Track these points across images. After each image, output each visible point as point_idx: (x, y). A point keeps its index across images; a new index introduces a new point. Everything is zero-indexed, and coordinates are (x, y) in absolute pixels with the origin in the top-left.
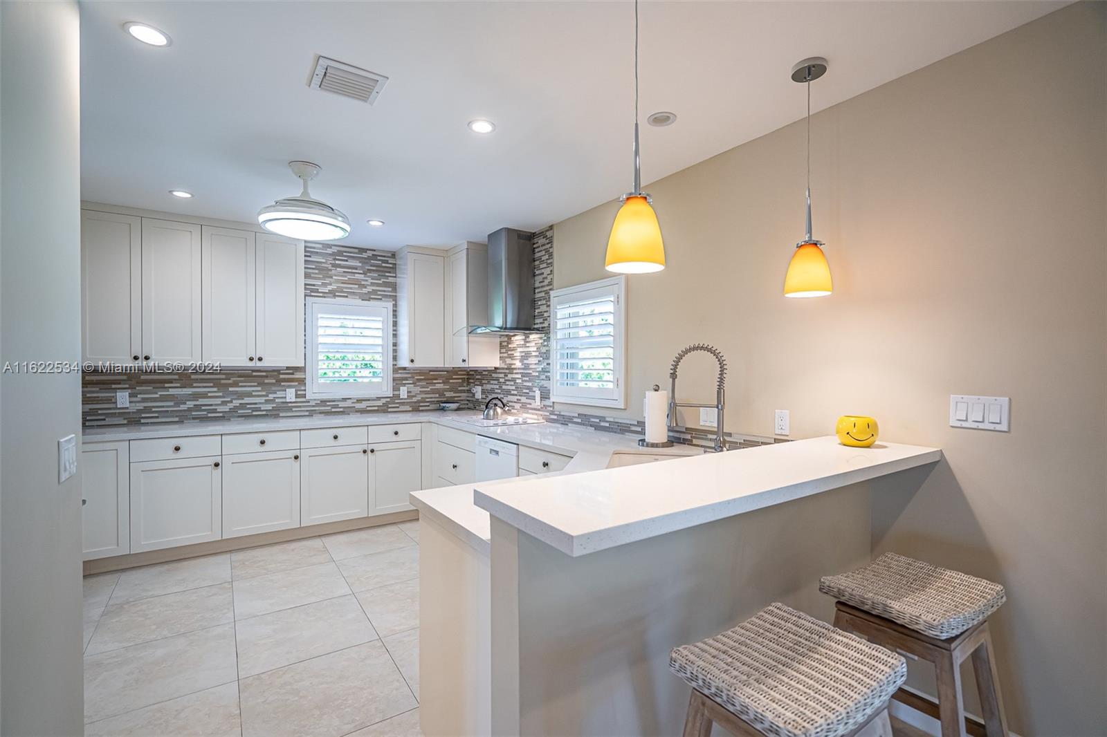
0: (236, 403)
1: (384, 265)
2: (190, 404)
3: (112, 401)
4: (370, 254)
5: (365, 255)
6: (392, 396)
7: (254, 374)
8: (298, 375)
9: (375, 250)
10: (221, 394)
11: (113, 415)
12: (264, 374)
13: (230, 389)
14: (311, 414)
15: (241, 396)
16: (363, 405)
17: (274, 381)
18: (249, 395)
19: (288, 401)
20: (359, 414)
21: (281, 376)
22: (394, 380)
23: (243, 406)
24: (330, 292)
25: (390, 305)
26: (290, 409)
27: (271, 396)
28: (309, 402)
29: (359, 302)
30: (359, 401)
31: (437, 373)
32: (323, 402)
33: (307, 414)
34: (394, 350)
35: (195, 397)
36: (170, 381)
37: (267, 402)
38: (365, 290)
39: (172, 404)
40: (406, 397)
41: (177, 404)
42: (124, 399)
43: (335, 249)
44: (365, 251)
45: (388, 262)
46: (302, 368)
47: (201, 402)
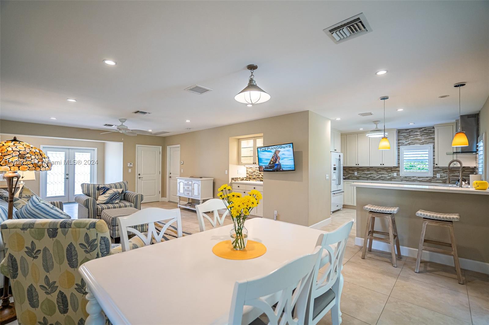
0: (380, 176)
1: (429, 132)
2: (369, 176)
3: (353, 174)
4: (423, 129)
5: (421, 130)
6: (433, 176)
7: (385, 168)
8: (397, 169)
9: (425, 128)
10: (376, 173)
11: (354, 177)
12: (387, 168)
13: (379, 172)
14: (402, 180)
15: (381, 174)
16: (421, 179)
17: (390, 170)
18: (383, 174)
19: (394, 176)
20: (419, 182)
21: (393, 169)
22: (434, 171)
23: (382, 177)
24: (408, 143)
25: (432, 145)
26: (395, 179)
27: (390, 175)
28: (401, 177)
29: (419, 145)
30: (419, 178)
31: (456, 169)
32: (406, 177)
33: (400, 180)
34: (433, 161)
35: (371, 174)
36: (365, 170)
37: (388, 176)
38: (421, 141)
39: (365, 175)
40: (440, 177)
41: (367, 175)
42: (356, 173)
43: (410, 130)
44: (421, 128)
45: (431, 131)
46: (398, 167)
47: (372, 175)
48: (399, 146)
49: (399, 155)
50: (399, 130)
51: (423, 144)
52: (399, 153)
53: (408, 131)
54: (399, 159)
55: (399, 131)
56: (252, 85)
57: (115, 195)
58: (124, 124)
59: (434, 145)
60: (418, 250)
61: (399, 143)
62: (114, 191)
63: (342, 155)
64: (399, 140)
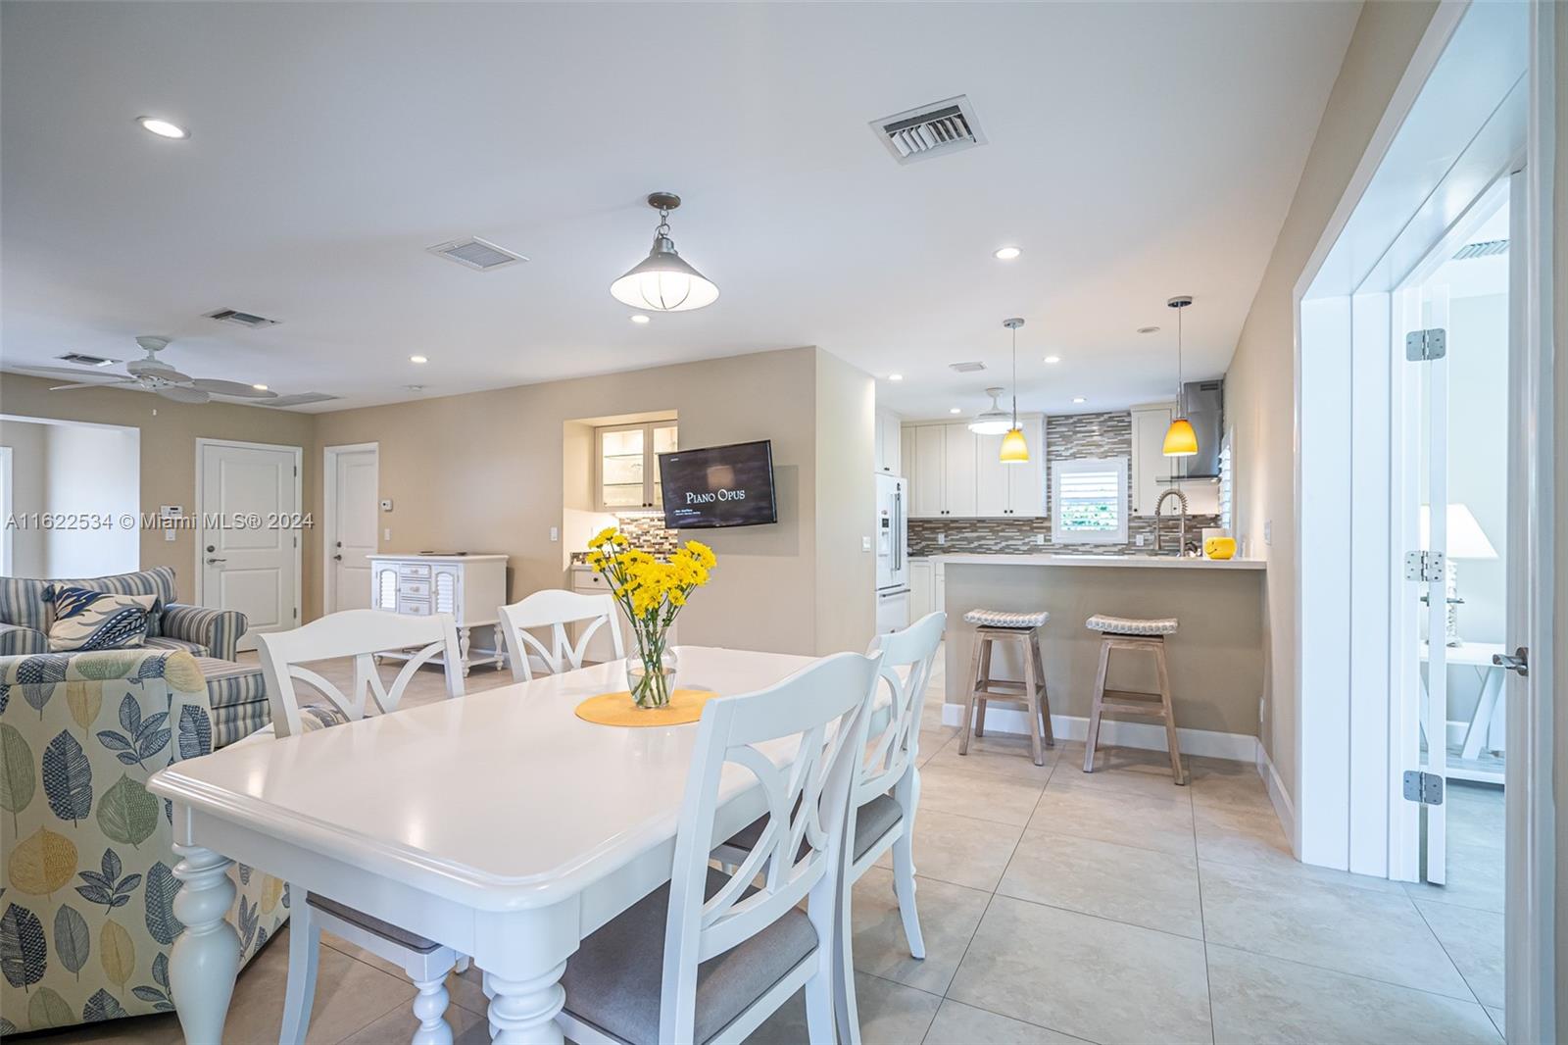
0: (1004, 544)
1: (1119, 424)
2: (976, 544)
3: (935, 539)
4: (1106, 416)
5: (1102, 419)
6: (1127, 542)
8: (1045, 524)
9: (1110, 413)
10: (994, 537)
11: (936, 548)
12: (1021, 523)
13: (1001, 534)
15: (1007, 539)
16: (1100, 551)
17: (1028, 528)
18: (1012, 538)
19: (1039, 543)
21: (1035, 525)
22: (1129, 528)
23: (1008, 546)
24: (1071, 455)
25: (1124, 460)
26: (1039, 551)
27: (1027, 540)
28: (1054, 546)
29: (1095, 460)
30: (1096, 547)
32: (1065, 546)
34: (1129, 501)
35: (979, 538)
36: (965, 528)
37: (1024, 544)
38: (1102, 450)
40: (1142, 544)
41: (969, 543)
42: (941, 539)
43: (1075, 419)
44: (1102, 414)
45: (1123, 421)
46: (1048, 519)
47: (983, 542)
48: (1049, 460)
49: (1049, 487)
50: (1049, 417)
51: (1106, 457)
52: (1049, 480)
53: (1071, 421)
54: (1049, 497)
55: (1051, 421)
56: (663, 254)
57: (125, 618)
58: (157, 355)
59: (1130, 460)
60: (1088, 720)
61: (1049, 453)
62: (120, 604)
63: (904, 483)
64: (1049, 445)
